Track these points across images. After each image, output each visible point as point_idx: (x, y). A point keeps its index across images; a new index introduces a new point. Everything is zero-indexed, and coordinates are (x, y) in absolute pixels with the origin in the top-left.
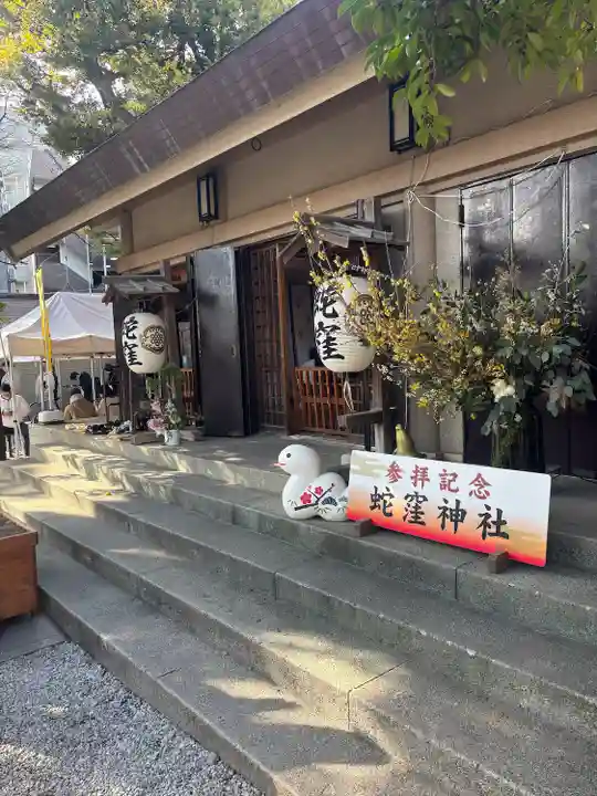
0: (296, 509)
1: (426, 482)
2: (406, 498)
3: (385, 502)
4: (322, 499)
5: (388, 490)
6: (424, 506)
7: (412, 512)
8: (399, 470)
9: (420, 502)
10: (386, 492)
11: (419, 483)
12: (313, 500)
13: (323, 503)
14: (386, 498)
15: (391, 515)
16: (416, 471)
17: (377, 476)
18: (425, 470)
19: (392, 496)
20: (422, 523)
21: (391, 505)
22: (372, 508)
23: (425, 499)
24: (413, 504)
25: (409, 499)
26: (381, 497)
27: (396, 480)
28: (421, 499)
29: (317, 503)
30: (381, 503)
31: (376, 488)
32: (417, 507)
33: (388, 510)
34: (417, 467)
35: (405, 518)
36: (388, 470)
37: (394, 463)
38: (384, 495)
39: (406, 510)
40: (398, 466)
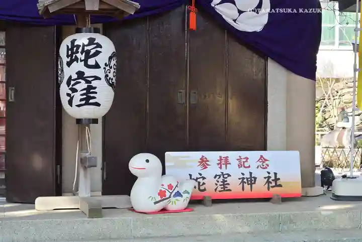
0: (155, 203)
1: (228, 165)
2: (215, 177)
3: (199, 183)
4: (174, 193)
5: (200, 174)
6: (229, 180)
7: (221, 185)
8: (208, 161)
9: (226, 178)
10: (199, 176)
11: (224, 166)
12: (167, 194)
13: (174, 196)
14: (200, 180)
15: (205, 190)
16: (221, 159)
18: (226, 158)
19: (204, 178)
20: (230, 190)
21: (204, 184)
23: (229, 175)
24: (221, 179)
25: (218, 177)
26: (196, 180)
27: (206, 168)
28: (226, 176)
29: (170, 197)
31: (190, 175)
32: (224, 181)
33: (202, 188)
34: (221, 157)
35: (216, 190)
36: (199, 162)
37: (203, 157)
38: (197, 178)
39: (217, 184)
40: (206, 158)
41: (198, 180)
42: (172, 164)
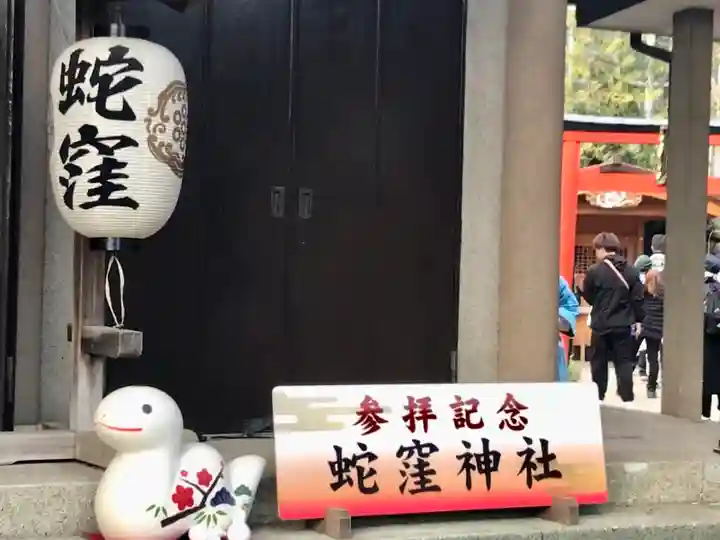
0: (165, 523)
1: (430, 421)
2: (399, 454)
3: (360, 470)
4: (212, 495)
5: (363, 447)
6: (433, 460)
7: (414, 475)
8: (381, 411)
9: (427, 455)
10: (360, 452)
11: (419, 424)
12: (197, 497)
13: (215, 502)
14: (363, 463)
15: (375, 489)
16: (411, 407)
17: (338, 427)
18: (426, 401)
19: (372, 457)
20: (436, 488)
21: (372, 472)
22: (335, 487)
23: (433, 448)
24: (414, 460)
25: (406, 454)
26: (352, 462)
27: (375, 428)
28: (426, 450)
29: (203, 505)
30: (353, 473)
31: (338, 450)
32: (421, 465)
33: (368, 483)
34: (411, 399)
35: (402, 488)
36: (358, 413)
37: (368, 398)
38: (356, 458)
39: (403, 474)
40: (375, 403)
41: (360, 463)
42: (291, 419)
